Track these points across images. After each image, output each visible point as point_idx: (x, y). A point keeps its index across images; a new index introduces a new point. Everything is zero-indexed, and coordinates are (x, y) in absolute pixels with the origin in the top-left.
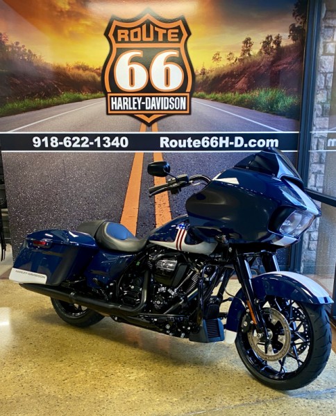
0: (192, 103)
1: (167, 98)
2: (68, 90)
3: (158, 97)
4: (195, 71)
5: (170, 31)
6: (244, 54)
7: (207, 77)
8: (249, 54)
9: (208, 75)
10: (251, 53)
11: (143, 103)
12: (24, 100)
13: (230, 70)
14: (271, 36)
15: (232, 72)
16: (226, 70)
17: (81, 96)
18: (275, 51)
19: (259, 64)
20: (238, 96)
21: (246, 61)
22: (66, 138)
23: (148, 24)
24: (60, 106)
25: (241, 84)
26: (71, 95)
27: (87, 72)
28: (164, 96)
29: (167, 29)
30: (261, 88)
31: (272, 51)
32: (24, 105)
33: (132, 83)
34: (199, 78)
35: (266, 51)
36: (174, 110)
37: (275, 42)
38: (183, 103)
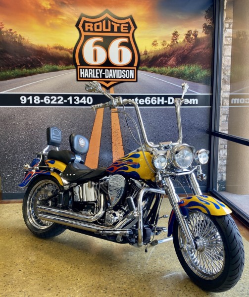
0: (138, 74)
1: (121, 70)
2: (48, 63)
3: (114, 69)
4: (140, 52)
5: (122, 26)
6: (173, 42)
7: (148, 57)
8: (177, 42)
9: (149, 55)
10: (178, 41)
11: (103, 73)
12: (14, 70)
13: (164, 52)
14: (191, 31)
15: (165, 53)
16: (161, 53)
17: (58, 67)
18: (194, 40)
19: (184, 48)
20: (169, 70)
21: (174, 46)
22: (46, 97)
23: (107, 20)
24: (42, 74)
25: (172, 61)
26: (50, 67)
27: (63, 51)
28: (118, 69)
29: (120, 24)
30: (186, 65)
31: (192, 40)
32: (15, 73)
33: (95, 59)
34: (143, 57)
35: (188, 40)
36: (126, 78)
37: (194, 35)
38: (132, 74)
